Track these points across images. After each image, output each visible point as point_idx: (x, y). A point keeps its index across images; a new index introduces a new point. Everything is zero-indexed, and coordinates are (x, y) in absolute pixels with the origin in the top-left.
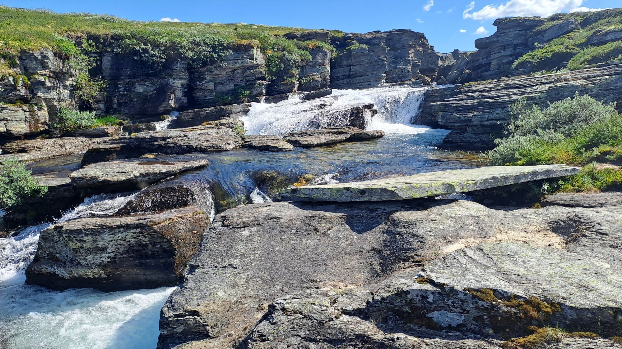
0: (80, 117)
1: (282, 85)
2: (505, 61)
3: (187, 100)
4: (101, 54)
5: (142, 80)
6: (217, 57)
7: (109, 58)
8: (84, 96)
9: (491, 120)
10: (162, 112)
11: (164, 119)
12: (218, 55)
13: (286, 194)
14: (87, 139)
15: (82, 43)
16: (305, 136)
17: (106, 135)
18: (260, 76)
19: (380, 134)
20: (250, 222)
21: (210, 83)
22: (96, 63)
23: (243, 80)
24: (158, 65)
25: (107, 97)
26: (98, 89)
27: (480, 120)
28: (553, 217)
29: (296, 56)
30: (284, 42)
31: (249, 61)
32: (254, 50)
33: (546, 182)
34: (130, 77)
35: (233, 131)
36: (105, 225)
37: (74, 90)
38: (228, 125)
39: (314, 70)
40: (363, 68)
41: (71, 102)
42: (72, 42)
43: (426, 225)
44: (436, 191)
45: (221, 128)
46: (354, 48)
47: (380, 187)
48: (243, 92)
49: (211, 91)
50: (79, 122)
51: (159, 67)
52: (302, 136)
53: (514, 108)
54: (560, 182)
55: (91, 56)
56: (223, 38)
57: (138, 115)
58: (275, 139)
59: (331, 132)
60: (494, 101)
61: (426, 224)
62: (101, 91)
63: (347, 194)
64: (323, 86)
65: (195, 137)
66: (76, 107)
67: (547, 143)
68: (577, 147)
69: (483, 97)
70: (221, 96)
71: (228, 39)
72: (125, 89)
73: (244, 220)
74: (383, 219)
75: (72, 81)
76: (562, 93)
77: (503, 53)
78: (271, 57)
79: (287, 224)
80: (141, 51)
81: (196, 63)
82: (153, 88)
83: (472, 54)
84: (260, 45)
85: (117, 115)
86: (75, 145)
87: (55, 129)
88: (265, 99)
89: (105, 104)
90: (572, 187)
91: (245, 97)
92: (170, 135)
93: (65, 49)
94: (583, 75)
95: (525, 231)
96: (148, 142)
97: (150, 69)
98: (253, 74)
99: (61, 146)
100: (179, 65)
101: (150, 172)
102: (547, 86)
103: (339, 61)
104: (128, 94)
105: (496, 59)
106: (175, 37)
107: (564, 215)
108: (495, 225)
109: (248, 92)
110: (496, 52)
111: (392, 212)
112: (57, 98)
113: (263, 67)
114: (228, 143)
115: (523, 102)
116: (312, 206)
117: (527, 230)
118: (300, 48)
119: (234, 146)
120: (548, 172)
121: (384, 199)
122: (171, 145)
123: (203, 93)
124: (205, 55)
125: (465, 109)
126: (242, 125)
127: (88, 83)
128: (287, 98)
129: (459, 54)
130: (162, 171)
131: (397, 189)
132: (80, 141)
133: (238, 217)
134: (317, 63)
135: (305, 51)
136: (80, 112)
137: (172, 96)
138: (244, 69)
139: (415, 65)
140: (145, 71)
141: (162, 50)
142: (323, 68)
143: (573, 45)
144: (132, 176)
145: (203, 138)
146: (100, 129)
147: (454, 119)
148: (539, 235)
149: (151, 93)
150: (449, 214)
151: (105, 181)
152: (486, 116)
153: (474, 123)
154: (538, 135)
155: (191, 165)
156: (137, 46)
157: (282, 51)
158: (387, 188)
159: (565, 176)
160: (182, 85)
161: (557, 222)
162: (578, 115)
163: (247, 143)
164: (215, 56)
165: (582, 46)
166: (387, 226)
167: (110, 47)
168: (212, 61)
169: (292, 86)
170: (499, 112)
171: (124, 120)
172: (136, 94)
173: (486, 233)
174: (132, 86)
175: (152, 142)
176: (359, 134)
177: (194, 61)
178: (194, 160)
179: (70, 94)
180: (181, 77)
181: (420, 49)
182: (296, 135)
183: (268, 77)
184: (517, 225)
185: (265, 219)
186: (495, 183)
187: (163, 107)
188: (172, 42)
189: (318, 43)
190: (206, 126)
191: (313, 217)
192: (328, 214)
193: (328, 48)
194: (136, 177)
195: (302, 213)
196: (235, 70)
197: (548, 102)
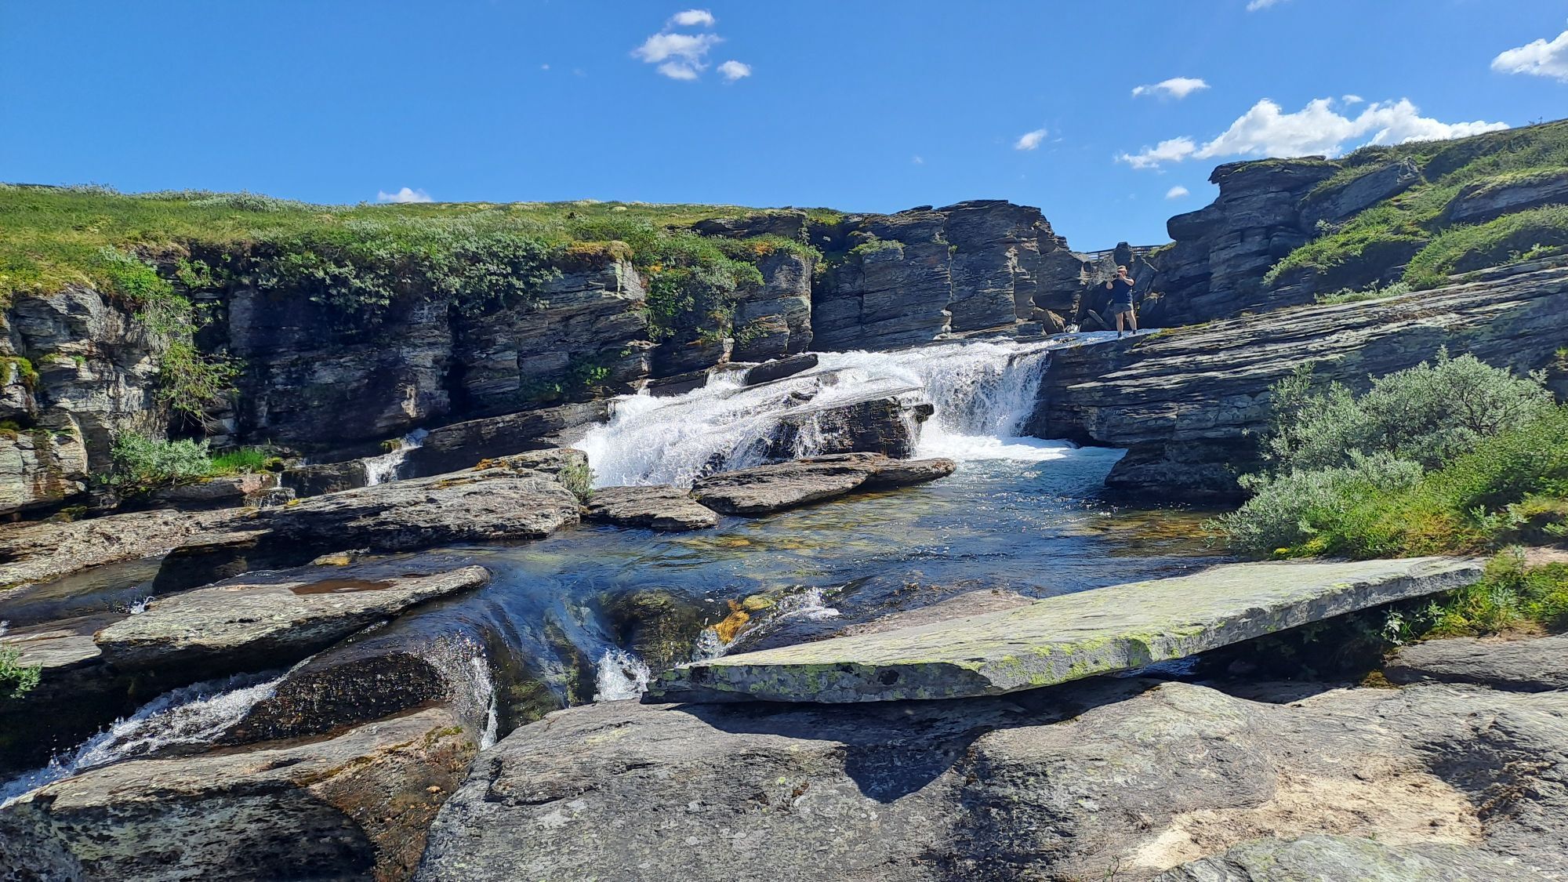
0: (172, 455)
1: (689, 348)
2: (1247, 266)
3: (449, 396)
4: (225, 294)
5: (332, 354)
6: (522, 286)
7: (247, 303)
8: (182, 401)
9: (1224, 425)
10: (382, 431)
11: (389, 451)
12: (526, 283)
13: (678, 683)
14: (181, 516)
15: (179, 268)
16: (749, 482)
17: (234, 498)
18: (633, 329)
19: (942, 469)
20: (566, 783)
21: (507, 353)
22: (214, 315)
23: (591, 342)
24: (373, 314)
25: (241, 399)
26: (216, 381)
27: (1197, 425)
28: (1433, 729)
29: (724, 275)
30: (691, 243)
31: (605, 293)
32: (618, 267)
33: (1394, 611)
34: (301, 346)
35: (557, 480)
36: (171, 791)
37: (156, 386)
38: (544, 466)
39: (770, 308)
40: (893, 297)
41: (148, 417)
42: (152, 266)
43: (1075, 774)
44: (1096, 662)
45: (527, 475)
46: (869, 251)
47: (938, 660)
48: (593, 371)
49: (509, 371)
50: (166, 469)
51: (375, 320)
52: (741, 484)
53: (1283, 392)
54: (1434, 609)
55: (202, 300)
56: (537, 240)
57: (321, 442)
58: (668, 495)
59: (816, 470)
60: (1228, 376)
61: (1073, 771)
62: (226, 387)
63: (845, 683)
64: (794, 348)
65: (455, 501)
66: (160, 428)
67: (1379, 486)
68: (1462, 500)
69: (1201, 366)
70: (537, 384)
71: (549, 241)
72: (288, 378)
73: (548, 776)
74: (952, 754)
75: (151, 363)
76: (1402, 350)
77: (1240, 248)
78: (660, 281)
79: (674, 783)
80: (328, 281)
81: (468, 305)
82: (360, 373)
83: (1163, 253)
84: (631, 253)
85: (267, 446)
86: (148, 533)
87: (105, 488)
88: (648, 386)
89: (237, 420)
90: (1464, 621)
91: (597, 383)
92: (389, 501)
93: (131, 285)
94: (1451, 302)
95: (1356, 776)
96: (329, 521)
97: (352, 326)
98: (615, 326)
99: (108, 538)
100: (426, 312)
101: (319, 614)
102: (1362, 332)
103: (832, 284)
104: (295, 390)
105: (1224, 262)
106: (416, 242)
107: (1463, 722)
108: (1268, 758)
109: (605, 370)
110: (1222, 246)
111: (976, 733)
112: (109, 410)
113: (642, 306)
114: (543, 515)
115: (1303, 377)
116: (751, 717)
117: (1361, 774)
118: (733, 257)
119: (560, 521)
120: (1398, 583)
121: (951, 694)
122: (391, 527)
123: (490, 379)
124: (491, 285)
125: (1156, 398)
126: (582, 462)
127: (190, 367)
128: (701, 383)
129: (1130, 254)
130: (354, 611)
131: (984, 667)
132: (160, 521)
133: (535, 766)
134: (776, 292)
135: (745, 263)
136: (171, 441)
137: (408, 390)
138: (592, 313)
139: (1021, 286)
140: (340, 331)
141: (382, 277)
142: (793, 301)
143: (1412, 224)
144: (269, 630)
145: (477, 503)
146: (221, 483)
147: (1130, 425)
148: (1398, 788)
149: (355, 384)
150: (1137, 735)
151: (195, 650)
152: (1211, 416)
153: (1182, 435)
154: (1353, 467)
155: (434, 588)
156: (317, 268)
157: (689, 265)
158: (956, 663)
159: (1444, 592)
160: (436, 361)
161: (1445, 746)
162: (1449, 406)
163: (596, 511)
164: (519, 284)
165: (1435, 226)
166: (964, 778)
167: (249, 274)
168: (511, 297)
169: (716, 349)
170: (1246, 407)
171: (285, 456)
172: (317, 389)
173: (1246, 790)
174: (306, 370)
175: (340, 521)
176: (887, 471)
177: (463, 300)
178: (444, 570)
179: (146, 396)
180: (432, 340)
181: (1032, 245)
182: (724, 482)
183: (654, 330)
184: (1332, 756)
185: (612, 771)
186: (1257, 625)
187: (386, 418)
188: (409, 254)
189: (779, 242)
190: (487, 471)
191: (752, 756)
192: (794, 746)
193: (803, 253)
194: (281, 632)
195: (722, 741)
196: (571, 317)
197: (1370, 375)
